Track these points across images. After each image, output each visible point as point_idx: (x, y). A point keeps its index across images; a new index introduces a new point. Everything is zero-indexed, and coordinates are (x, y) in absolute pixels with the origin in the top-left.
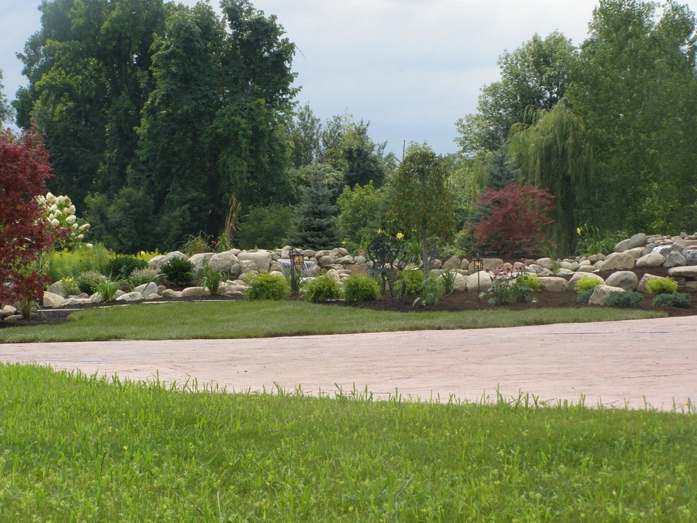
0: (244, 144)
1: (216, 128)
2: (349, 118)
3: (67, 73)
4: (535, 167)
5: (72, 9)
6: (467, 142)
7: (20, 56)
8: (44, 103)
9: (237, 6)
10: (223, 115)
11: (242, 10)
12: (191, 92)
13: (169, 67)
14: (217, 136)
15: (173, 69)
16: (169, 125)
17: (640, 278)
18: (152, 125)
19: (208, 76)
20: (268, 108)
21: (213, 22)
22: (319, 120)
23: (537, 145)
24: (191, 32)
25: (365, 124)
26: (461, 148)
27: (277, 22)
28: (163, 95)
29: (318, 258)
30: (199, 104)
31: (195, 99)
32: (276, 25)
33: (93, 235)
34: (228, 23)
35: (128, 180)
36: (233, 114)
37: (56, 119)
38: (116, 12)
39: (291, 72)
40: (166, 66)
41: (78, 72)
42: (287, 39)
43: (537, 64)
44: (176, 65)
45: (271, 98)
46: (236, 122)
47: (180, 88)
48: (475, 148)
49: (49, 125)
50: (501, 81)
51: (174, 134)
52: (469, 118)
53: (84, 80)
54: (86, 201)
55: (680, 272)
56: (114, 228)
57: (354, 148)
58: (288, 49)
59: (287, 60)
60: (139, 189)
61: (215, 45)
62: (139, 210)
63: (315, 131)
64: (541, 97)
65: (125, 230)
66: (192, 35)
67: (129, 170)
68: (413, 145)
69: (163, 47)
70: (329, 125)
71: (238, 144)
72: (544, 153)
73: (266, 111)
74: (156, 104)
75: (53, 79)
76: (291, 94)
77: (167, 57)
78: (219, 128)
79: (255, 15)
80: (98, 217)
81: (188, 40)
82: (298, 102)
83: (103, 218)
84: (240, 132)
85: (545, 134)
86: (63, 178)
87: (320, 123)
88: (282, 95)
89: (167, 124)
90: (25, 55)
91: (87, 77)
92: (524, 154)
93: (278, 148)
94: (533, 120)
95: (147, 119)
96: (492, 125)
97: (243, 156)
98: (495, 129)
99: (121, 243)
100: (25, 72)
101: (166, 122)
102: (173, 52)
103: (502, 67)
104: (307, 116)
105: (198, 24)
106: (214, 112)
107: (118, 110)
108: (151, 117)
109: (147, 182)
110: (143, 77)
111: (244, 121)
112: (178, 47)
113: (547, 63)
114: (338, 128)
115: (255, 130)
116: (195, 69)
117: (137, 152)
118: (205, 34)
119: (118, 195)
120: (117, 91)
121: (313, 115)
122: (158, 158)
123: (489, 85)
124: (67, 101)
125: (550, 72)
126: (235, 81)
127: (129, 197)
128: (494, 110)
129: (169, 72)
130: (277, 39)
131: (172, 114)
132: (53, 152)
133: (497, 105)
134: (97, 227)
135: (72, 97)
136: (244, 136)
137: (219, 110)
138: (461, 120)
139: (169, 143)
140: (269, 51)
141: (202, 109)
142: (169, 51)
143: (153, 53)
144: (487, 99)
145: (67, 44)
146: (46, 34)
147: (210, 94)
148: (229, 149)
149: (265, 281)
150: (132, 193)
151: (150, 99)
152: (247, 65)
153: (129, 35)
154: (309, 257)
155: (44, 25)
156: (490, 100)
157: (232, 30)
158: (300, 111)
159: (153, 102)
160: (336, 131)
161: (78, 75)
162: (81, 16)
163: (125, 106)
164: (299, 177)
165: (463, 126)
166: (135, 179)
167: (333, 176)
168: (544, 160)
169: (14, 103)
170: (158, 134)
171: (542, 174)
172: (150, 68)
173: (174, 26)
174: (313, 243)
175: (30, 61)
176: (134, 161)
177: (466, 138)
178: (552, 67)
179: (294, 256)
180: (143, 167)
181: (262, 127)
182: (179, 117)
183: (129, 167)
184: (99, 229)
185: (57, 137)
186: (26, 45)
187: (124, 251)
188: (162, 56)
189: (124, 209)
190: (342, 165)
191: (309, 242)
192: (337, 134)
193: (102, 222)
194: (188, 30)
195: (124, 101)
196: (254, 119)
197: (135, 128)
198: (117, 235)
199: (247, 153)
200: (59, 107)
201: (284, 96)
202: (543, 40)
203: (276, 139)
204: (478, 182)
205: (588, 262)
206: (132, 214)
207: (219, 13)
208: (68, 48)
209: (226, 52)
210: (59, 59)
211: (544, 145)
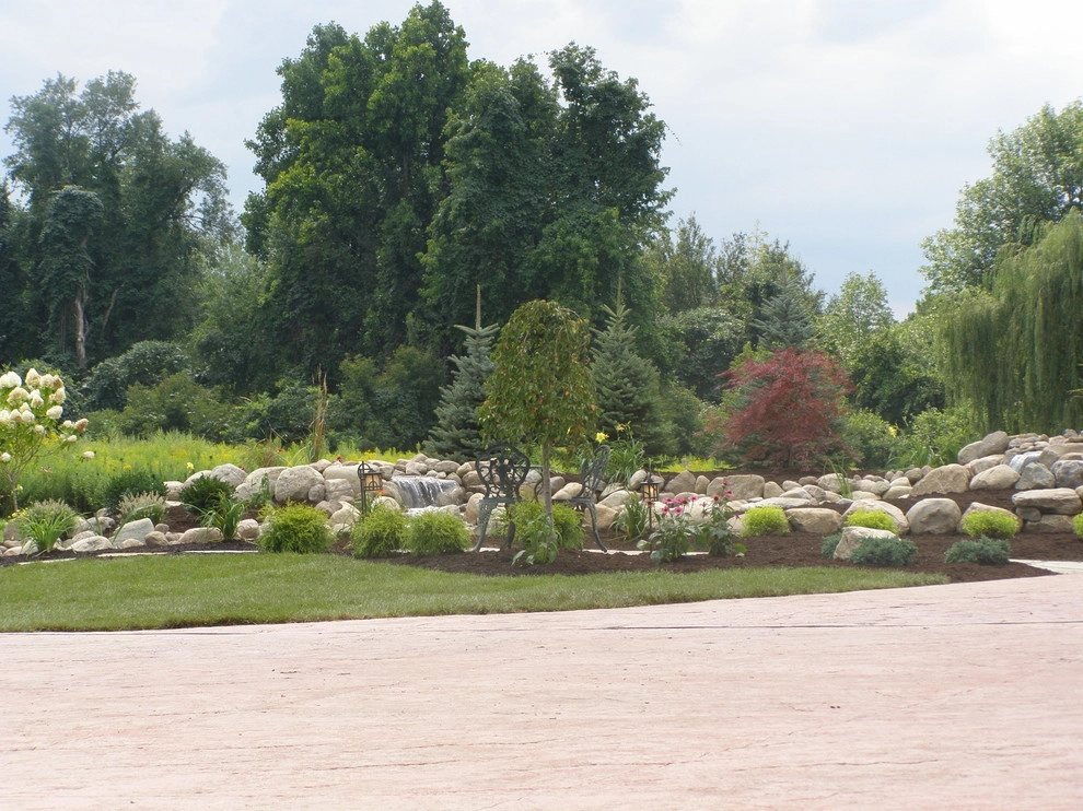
0: (586, 278)
1: (544, 253)
2: (762, 236)
3: (319, 170)
4: (1036, 313)
5: (325, 71)
6: (940, 274)
7: (250, 144)
8: (283, 216)
9: (575, 65)
10: (554, 235)
11: (584, 72)
12: (505, 199)
13: (470, 160)
14: (545, 266)
15: (477, 163)
16: (471, 250)
17: (963, 510)
18: (444, 249)
19: (532, 173)
20: (625, 223)
21: (540, 91)
22: (710, 241)
23: (1037, 277)
24: (503, 106)
25: (782, 245)
26: (930, 283)
27: (639, 89)
28: (461, 204)
29: (462, 474)
30: (517, 217)
31: (510, 210)
32: (636, 93)
33: (352, 420)
34: (561, 91)
35: (409, 334)
36: (568, 233)
37: (302, 241)
38: (392, 76)
39: (660, 166)
40: (465, 159)
41: (336, 168)
42: (653, 116)
43: (1048, 151)
44: (481, 156)
45: (630, 206)
46: (573, 245)
47: (487, 192)
48: (951, 283)
49: (291, 251)
50: (991, 178)
51: (478, 263)
52: (943, 235)
53: (347, 180)
54: (341, 368)
55: (1030, 500)
56: (385, 409)
57: (761, 283)
58: (655, 130)
59: (653, 147)
60: (425, 349)
61: (542, 125)
62: (426, 381)
63: (705, 257)
64: (1055, 203)
65: (402, 412)
66: (505, 109)
67: (410, 319)
68: (852, 279)
69: (461, 129)
70: (727, 247)
71: (576, 278)
72: (1049, 290)
73: (619, 227)
74: (451, 218)
75: (296, 179)
76: (659, 199)
77: (468, 145)
78: (548, 253)
79: (604, 77)
80: (360, 392)
81: (500, 118)
82: (671, 213)
83: (369, 394)
84: (580, 261)
85: (1051, 259)
86: (312, 332)
87: (712, 244)
88: (646, 202)
89: (467, 248)
90: (259, 142)
91: (350, 177)
92: (1019, 291)
93: (640, 284)
94: (1034, 238)
95: (437, 241)
96: (979, 247)
97: (585, 296)
98: (983, 252)
99: (396, 433)
100: (258, 170)
101: (466, 244)
102: (475, 137)
103: (994, 156)
104: (692, 234)
105: (514, 93)
106: (541, 229)
107: (395, 227)
108: (443, 238)
109: (437, 339)
110: (433, 176)
111: (586, 242)
112: (484, 130)
113: (1065, 150)
114: (740, 253)
115: (602, 255)
116: (512, 163)
117: (421, 291)
118: (527, 108)
119: (393, 358)
120: (394, 198)
121: (701, 233)
122: (453, 300)
123: (973, 184)
124: (318, 214)
125: (1068, 163)
126: (574, 180)
127: (408, 362)
128: (982, 224)
129: (470, 167)
130: (640, 116)
131: (475, 233)
132: (298, 292)
133: (986, 217)
134: (358, 407)
135: (326, 207)
136: (585, 266)
137: (548, 226)
138: (930, 240)
139: (470, 277)
140: (625, 134)
141: (522, 224)
142: (469, 135)
143: (446, 138)
144: (971, 206)
145: (316, 125)
146: (290, 110)
147: (534, 202)
148: (563, 287)
149: (292, 520)
150: (414, 355)
151: (442, 210)
152: (592, 156)
153: (411, 110)
154: (448, 474)
155: (287, 98)
156: (976, 207)
157: (569, 102)
158: (682, 226)
159: (446, 215)
160: (738, 257)
161: (337, 173)
162: (338, 83)
163: (406, 220)
164: (673, 330)
165: (934, 249)
166: (420, 333)
167: (729, 327)
168: (1049, 301)
169: (242, 218)
170: (454, 263)
171: (1046, 322)
172: (443, 162)
173: (479, 96)
174: (470, 447)
175: (267, 152)
176: (418, 306)
177: (937, 266)
178: (1072, 155)
179: (366, 475)
180: (433, 315)
181: (613, 252)
182: (485, 238)
183: (410, 314)
184: (360, 411)
185: (304, 268)
186: (260, 128)
187: (401, 445)
188: (459, 144)
189: (400, 380)
190: (744, 310)
191: (464, 447)
192: (738, 263)
193: (367, 400)
194: (499, 102)
195: (404, 213)
196: (600, 240)
197: (419, 254)
198: (390, 421)
199: (592, 292)
200: (307, 223)
201: (650, 204)
202: (1058, 113)
203: (638, 271)
204: (946, 336)
205: (905, 480)
206: (412, 388)
207: (548, 75)
208: (319, 132)
209: (559, 136)
210: (307, 149)
211: (1049, 277)
